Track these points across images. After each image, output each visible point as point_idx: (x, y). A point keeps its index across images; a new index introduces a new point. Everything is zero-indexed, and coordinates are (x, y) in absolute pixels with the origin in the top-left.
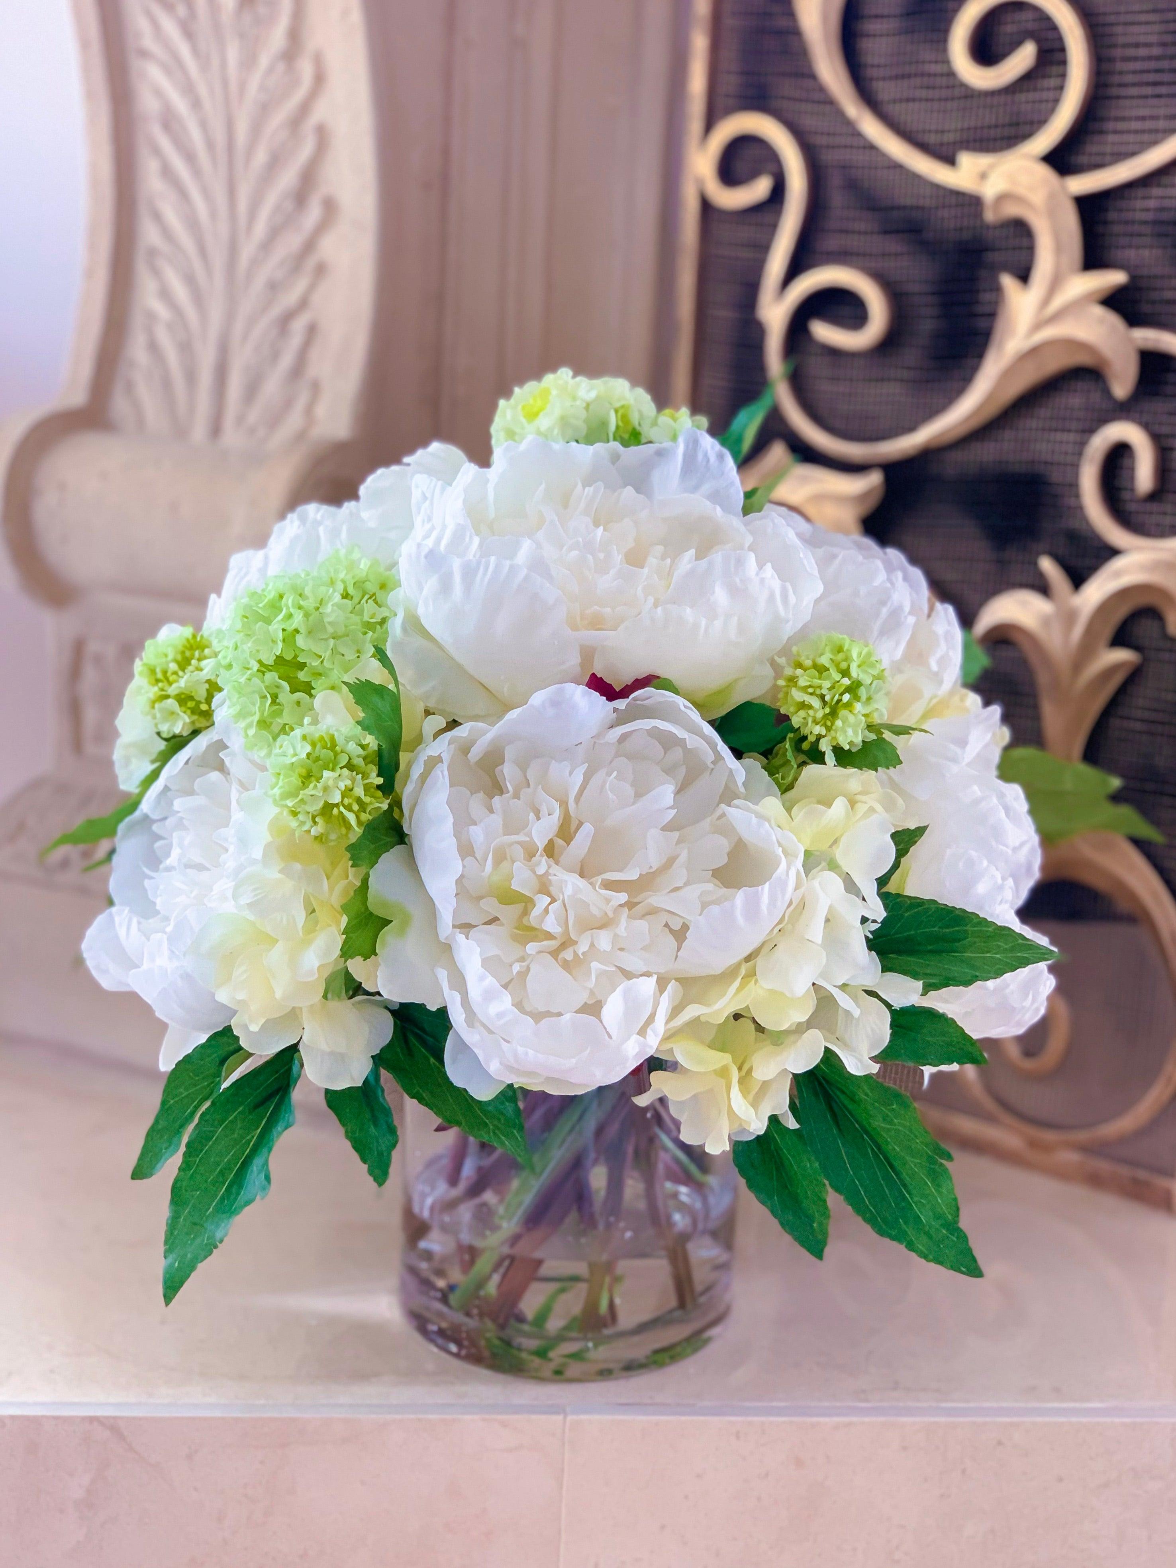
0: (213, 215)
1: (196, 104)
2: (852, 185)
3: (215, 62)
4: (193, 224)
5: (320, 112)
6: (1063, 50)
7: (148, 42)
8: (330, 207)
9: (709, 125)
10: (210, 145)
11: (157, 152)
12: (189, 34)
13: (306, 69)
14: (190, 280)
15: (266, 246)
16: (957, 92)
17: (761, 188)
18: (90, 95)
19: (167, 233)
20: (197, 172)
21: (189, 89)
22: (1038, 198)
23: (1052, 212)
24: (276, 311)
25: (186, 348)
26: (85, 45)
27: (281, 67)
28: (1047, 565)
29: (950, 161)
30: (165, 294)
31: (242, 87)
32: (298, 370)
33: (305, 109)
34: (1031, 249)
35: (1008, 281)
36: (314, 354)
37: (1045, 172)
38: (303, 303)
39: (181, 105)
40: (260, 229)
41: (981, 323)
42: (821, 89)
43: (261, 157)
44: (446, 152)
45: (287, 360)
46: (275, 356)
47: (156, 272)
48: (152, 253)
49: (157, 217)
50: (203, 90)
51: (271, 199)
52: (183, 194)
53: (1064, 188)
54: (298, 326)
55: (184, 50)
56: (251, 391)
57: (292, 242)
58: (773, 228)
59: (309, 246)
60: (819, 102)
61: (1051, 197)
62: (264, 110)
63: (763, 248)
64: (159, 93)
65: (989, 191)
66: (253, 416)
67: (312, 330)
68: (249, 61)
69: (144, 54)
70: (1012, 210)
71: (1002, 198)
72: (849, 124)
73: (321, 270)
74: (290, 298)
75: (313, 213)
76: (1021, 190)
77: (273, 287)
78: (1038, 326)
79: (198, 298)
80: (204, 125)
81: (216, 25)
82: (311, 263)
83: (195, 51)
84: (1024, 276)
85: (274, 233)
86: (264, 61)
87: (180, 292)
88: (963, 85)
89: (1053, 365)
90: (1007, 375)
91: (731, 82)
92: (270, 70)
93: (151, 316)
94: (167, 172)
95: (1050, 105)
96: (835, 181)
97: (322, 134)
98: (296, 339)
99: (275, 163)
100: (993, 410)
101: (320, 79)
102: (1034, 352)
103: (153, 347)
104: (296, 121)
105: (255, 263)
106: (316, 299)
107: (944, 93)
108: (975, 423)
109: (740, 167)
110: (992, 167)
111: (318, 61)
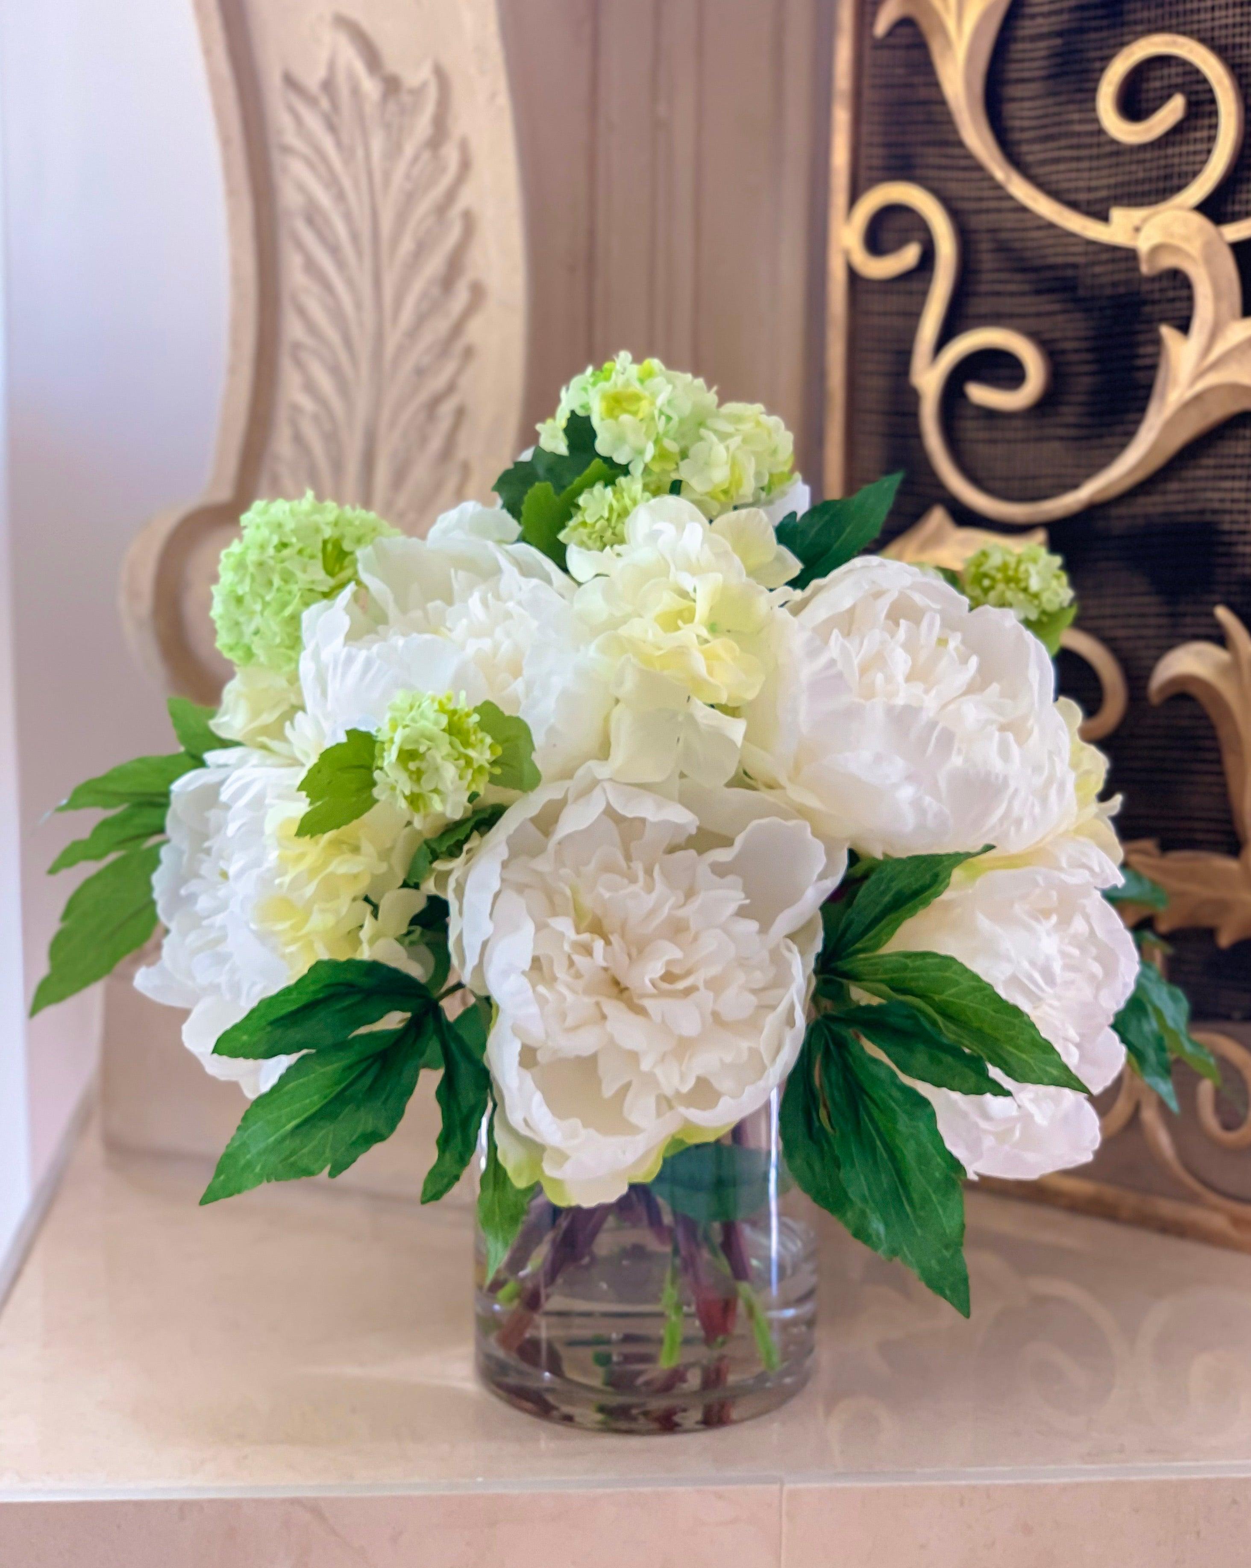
0: (358, 306)
1: (340, 197)
2: (1002, 248)
3: (360, 153)
4: (337, 315)
5: (466, 198)
6: (1213, 101)
7: (291, 137)
8: (478, 292)
9: (854, 198)
10: (355, 238)
11: (300, 246)
12: (332, 128)
13: (451, 154)
14: (335, 371)
15: (413, 333)
16: (1108, 149)
17: (910, 255)
18: (231, 192)
19: (311, 328)
20: (341, 264)
21: (333, 183)
22: (1194, 248)
23: (1209, 260)
24: (424, 396)
25: (331, 438)
26: (226, 142)
27: (426, 155)
28: (1222, 613)
29: (1104, 217)
30: (310, 387)
31: (387, 176)
32: (447, 452)
33: (451, 196)
34: (1190, 299)
35: (1167, 332)
36: (463, 436)
37: (1199, 221)
38: (451, 388)
39: (324, 198)
40: (407, 316)
41: (1141, 376)
42: (969, 156)
43: (407, 245)
44: (592, 234)
45: (436, 444)
46: (424, 440)
47: (299, 364)
48: (297, 346)
49: (302, 312)
50: (347, 183)
51: (418, 286)
52: (327, 286)
53: (1221, 235)
54: (447, 409)
55: (327, 143)
56: (399, 478)
57: (440, 326)
58: (924, 294)
59: (457, 329)
60: (965, 169)
61: (1208, 245)
62: (410, 199)
63: (915, 315)
64: (301, 188)
65: (1143, 244)
66: (401, 501)
67: (460, 413)
68: (394, 150)
69: (287, 150)
70: (1167, 261)
71: (1156, 250)
72: (998, 187)
73: (469, 353)
74: (438, 383)
75: (461, 297)
76: (1175, 242)
77: (420, 372)
78: (1200, 374)
79: (343, 388)
80: (348, 217)
81: (361, 117)
82: (458, 347)
83: (339, 144)
84: (1184, 326)
85: (421, 320)
86: (409, 150)
87: (325, 382)
88: (1113, 142)
89: (1218, 411)
90: (1170, 425)
91: (875, 155)
92: (416, 159)
93: (296, 408)
94: (311, 267)
95: (1202, 157)
96: (985, 245)
97: (469, 220)
98: (444, 423)
99: (421, 250)
100: (1158, 461)
101: (465, 165)
102: (1198, 398)
103: (298, 439)
104: (442, 209)
105: (401, 351)
106: (464, 381)
107: (1095, 151)
108: (1140, 475)
109: (888, 237)
110: (1145, 220)
111: (464, 147)
